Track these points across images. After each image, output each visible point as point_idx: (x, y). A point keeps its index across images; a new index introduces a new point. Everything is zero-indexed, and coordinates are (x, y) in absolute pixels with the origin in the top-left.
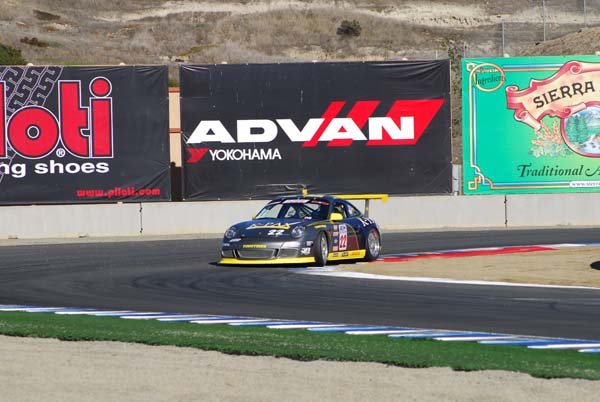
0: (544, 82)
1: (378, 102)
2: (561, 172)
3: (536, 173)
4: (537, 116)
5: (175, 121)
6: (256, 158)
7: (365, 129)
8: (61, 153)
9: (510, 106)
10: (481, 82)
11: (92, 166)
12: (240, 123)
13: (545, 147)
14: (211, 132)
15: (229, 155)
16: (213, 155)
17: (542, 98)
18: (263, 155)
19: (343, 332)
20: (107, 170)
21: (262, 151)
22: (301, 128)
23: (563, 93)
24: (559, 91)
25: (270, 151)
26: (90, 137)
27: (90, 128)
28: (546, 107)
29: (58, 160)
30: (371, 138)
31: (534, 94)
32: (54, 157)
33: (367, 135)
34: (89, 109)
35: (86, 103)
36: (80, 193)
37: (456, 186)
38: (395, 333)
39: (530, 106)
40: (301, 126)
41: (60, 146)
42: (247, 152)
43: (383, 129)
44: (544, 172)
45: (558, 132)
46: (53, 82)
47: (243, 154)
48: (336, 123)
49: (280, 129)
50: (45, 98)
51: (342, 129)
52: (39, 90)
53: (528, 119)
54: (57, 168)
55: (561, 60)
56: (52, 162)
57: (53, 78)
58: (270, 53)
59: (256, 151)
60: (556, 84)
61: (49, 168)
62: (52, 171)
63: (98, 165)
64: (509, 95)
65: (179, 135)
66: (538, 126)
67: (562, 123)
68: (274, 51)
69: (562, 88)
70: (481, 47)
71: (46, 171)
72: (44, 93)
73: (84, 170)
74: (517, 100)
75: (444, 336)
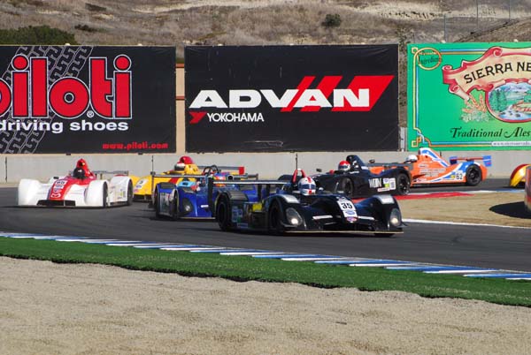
0: (473, 63)
1: (341, 77)
2: (485, 134)
3: (465, 135)
4: (466, 90)
5: (180, 90)
6: (244, 120)
7: (330, 99)
8: (90, 114)
9: (446, 81)
10: (423, 62)
11: (115, 125)
12: (232, 92)
13: (473, 114)
14: (208, 99)
15: (222, 117)
16: (210, 117)
17: (471, 76)
18: (249, 118)
19: (279, 258)
20: (126, 128)
21: (249, 114)
22: (280, 97)
23: (488, 72)
24: (484, 70)
25: (255, 114)
26: (114, 102)
27: (114, 95)
28: (474, 83)
29: (88, 120)
30: (335, 106)
31: (465, 72)
32: (85, 117)
33: (332, 103)
34: (113, 80)
35: (110, 75)
36: (104, 146)
37: (402, 144)
38: (320, 260)
39: (461, 82)
40: (280, 95)
41: (90, 109)
42: (237, 115)
43: (345, 99)
44: (472, 134)
45: (483, 103)
46: (85, 59)
47: (234, 118)
48: (308, 93)
49: (263, 97)
50: (78, 71)
51: (313, 98)
52: (74, 65)
53: (459, 92)
54: (87, 126)
55: (487, 46)
56: (83, 121)
57: (85, 55)
58: (269, 39)
59: (244, 114)
60: (482, 65)
61: (81, 126)
62: (84, 129)
63: (120, 124)
64: (445, 73)
65: (184, 102)
66: (467, 97)
67: (486, 95)
68: (273, 37)
69: (486, 68)
70: (436, 36)
71: (79, 128)
72: (78, 67)
73: (109, 129)
74: (451, 77)
75: (358, 263)
